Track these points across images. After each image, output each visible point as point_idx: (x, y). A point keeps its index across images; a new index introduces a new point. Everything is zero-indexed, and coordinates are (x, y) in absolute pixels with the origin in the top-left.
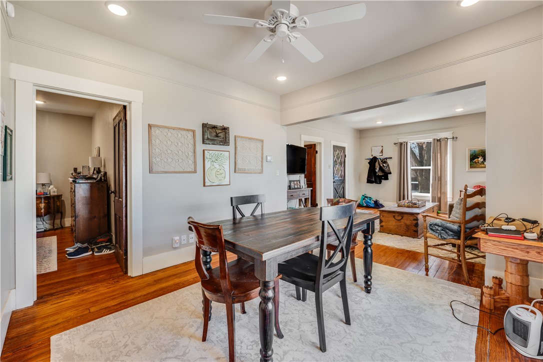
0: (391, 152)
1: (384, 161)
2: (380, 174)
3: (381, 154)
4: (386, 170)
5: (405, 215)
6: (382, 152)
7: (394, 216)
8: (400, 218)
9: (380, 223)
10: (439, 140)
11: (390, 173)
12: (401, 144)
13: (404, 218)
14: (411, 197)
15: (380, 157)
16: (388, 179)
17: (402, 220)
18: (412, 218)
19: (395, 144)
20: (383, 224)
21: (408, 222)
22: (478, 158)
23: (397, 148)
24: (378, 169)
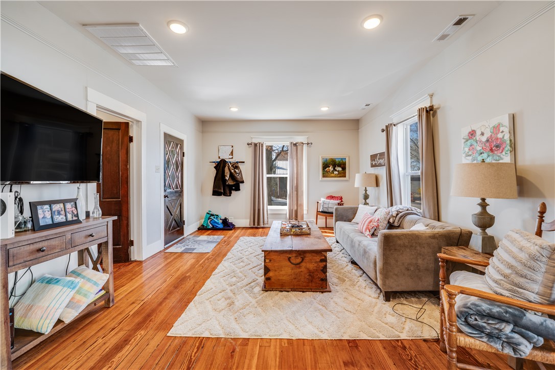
0: (243, 155)
1: (236, 166)
2: (231, 183)
3: (231, 157)
4: (238, 177)
5: (308, 255)
6: (232, 153)
7: (289, 259)
8: (299, 260)
9: (265, 274)
10: (295, 145)
11: (243, 182)
12: (256, 145)
13: (307, 259)
14: (267, 212)
15: (230, 160)
16: (240, 190)
17: (303, 264)
18: (318, 258)
19: (248, 144)
20: (271, 274)
21: (312, 266)
22: (329, 167)
23: (250, 150)
24: (228, 176)
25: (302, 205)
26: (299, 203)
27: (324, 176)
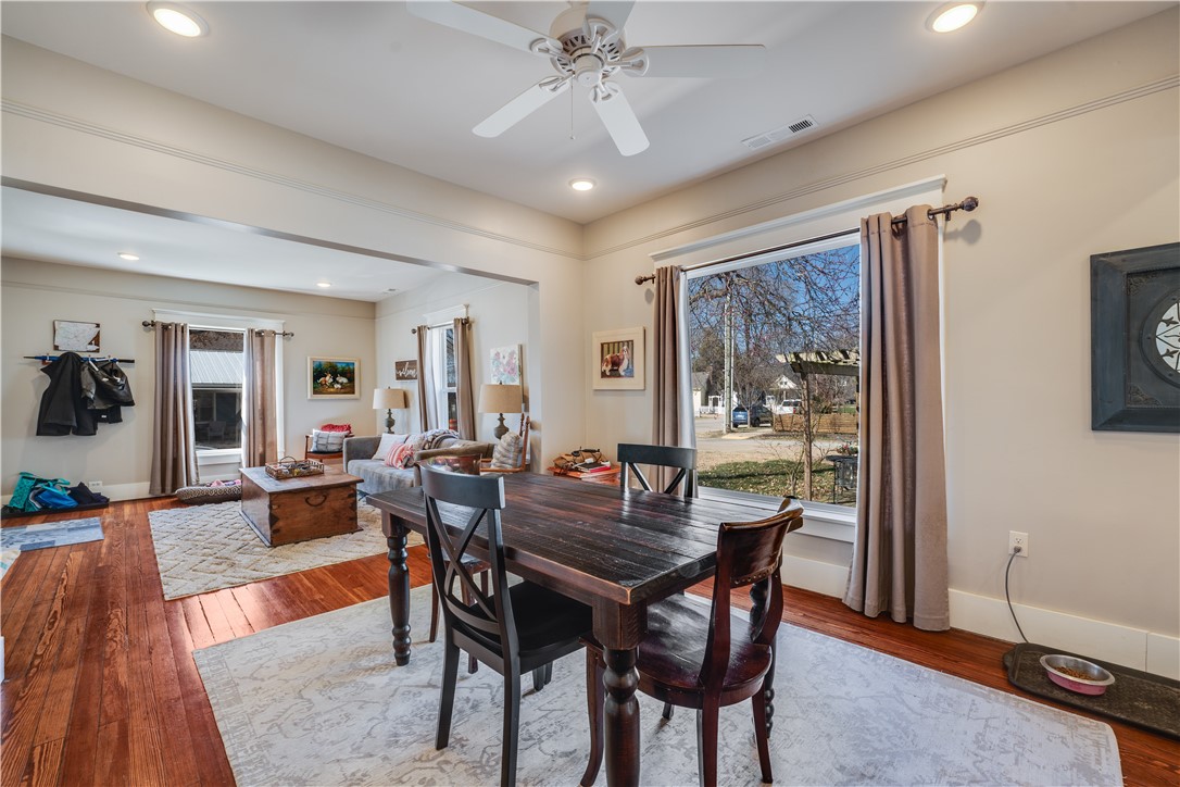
0: (128, 344)
1: (111, 368)
2: (99, 405)
3: (94, 348)
4: (121, 393)
5: (332, 491)
6: (96, 340)
7: (307, 500)
8: (320, 499)
9: (271, 526)
10: (259, 334)
11: (131, 403)
12: (165, 327)
13: (331, 497)
15: (93, 355)
16: (121, 421)
17: (326, 503)
18: (345, 494)
19: (145, 324)
20: (280, 524)
21: (337, 505)
22: (325, 376)
23: (150, 340)
24: (93, 391)
25: (274, 444)
26: (268, 440)
27: (315, 392)
